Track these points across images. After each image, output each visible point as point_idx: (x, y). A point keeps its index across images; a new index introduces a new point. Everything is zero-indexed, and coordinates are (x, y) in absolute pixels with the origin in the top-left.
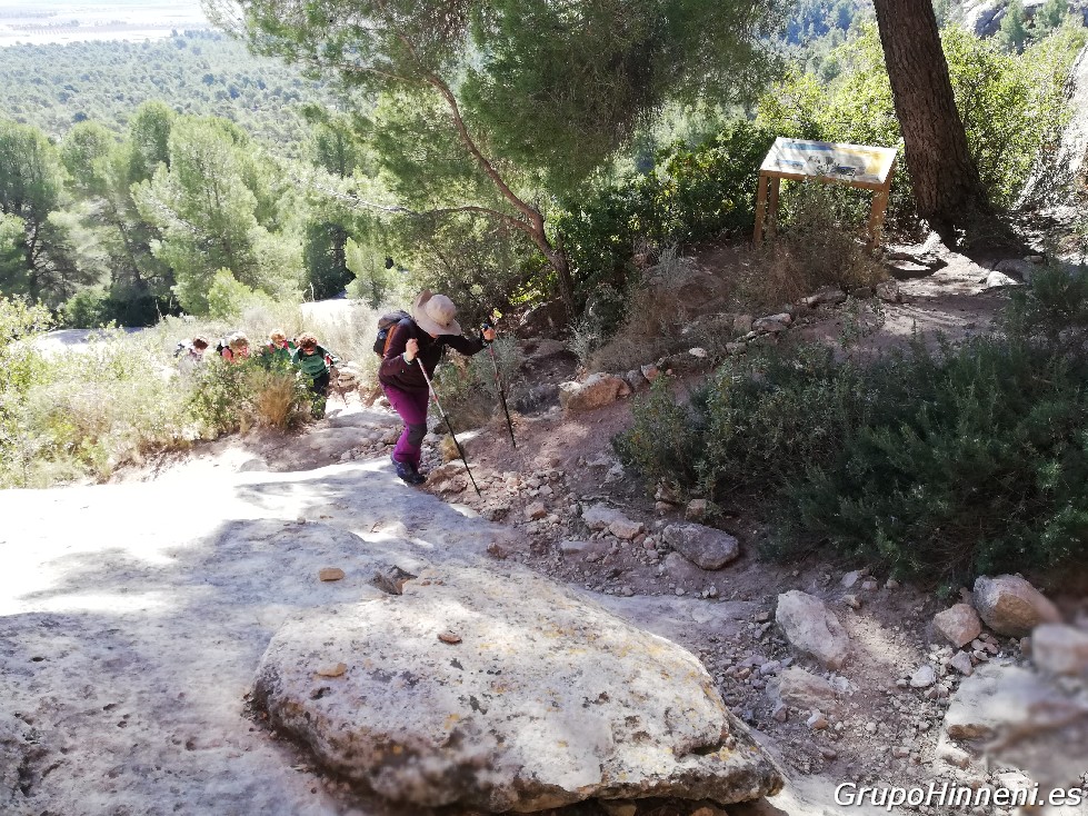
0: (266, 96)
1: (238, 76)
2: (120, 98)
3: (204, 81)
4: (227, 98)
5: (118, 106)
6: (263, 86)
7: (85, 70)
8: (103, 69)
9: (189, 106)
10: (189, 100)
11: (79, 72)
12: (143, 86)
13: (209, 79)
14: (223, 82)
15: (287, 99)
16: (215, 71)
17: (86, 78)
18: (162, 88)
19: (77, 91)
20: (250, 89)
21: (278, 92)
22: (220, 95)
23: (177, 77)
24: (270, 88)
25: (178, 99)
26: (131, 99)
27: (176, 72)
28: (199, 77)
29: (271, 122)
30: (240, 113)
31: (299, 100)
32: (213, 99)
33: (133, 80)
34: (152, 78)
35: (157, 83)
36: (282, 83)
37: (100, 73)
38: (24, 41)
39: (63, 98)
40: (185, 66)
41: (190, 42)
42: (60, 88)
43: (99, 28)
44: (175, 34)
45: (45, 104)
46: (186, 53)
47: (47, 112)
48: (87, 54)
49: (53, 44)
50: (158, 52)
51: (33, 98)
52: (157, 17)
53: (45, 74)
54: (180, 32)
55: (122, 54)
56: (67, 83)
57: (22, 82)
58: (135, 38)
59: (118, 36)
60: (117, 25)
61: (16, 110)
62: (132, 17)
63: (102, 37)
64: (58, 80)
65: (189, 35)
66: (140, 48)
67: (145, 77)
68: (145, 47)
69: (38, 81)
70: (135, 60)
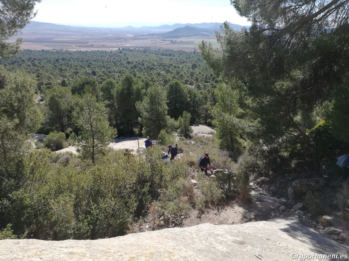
0: (144, 68)
1: (137, 62)
2: (104, 67)
3: (127, 63)
4: (134, 69)
5: (103, 69)
6: (143, 65)
7: (94, 59)
8: (99, 58)
9: (123, 70)
10: (123, 68)
12: (110, 64)
14: (132, 63)
15: (151, 69)
16: (130, 60)
17: (95, 61)
18: (115, 65)
19: (92, 64)
20: (140, 66)
21: (148, 67)
22: (132, 68)
23: (120, 62)
24: (146, 66)
25: (120, 68)
26: (107, 67)
27: (119, 60)
28: (125, 62)
29: (147, 76)
30: (137, 73)
31: (154, 70)
32: (129, 68)
33: (108, 62)
34: (113, 61)
35: (114, 63)
36: (149, 65)
37: (99, 60)
38: (79, 50)
39: (89, 66)
40: (122, 59)
41: (123, 52)
42: (87, 64)
43: (99, 47)
44: (119, 49)
45: (84, 68)
46: (122, 54)
47: (84, 70)
48: (95, 54)
49: (87, 51)
50: (114, 54)
51: (81, 66)
52: (115, 44)
53: (84, 59)
54: (121, 49)
55: (104, 54)
56: (90, 62)
57: (78, 61)
58: (108, 50)
59: (104, 49)
60: (103, 46)
61: (76, 69)
62: (108, 44)
63: (100, 49)
64: (87, 61)
65: (123, 49)
66: (109, 53)
67: (111, 61)
68: (111, 52)
69: (82, 61)
70: (108, 56)
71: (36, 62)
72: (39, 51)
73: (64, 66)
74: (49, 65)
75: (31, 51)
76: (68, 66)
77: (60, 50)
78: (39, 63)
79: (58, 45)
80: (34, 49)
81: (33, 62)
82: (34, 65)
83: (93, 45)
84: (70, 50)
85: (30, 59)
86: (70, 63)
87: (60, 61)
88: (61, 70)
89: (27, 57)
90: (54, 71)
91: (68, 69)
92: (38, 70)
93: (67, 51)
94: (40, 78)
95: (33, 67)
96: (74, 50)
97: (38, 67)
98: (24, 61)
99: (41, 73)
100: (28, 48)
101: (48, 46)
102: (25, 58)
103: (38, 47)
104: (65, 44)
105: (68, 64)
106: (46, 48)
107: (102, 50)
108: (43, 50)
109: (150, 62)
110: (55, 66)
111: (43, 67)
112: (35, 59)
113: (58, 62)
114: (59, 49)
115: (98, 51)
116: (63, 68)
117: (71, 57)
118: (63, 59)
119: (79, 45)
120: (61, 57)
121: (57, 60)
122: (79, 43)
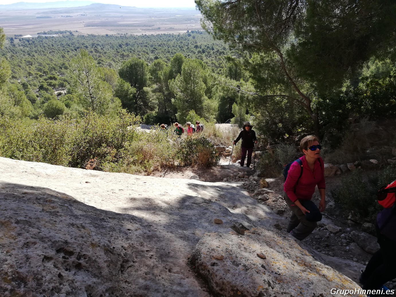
0: (214, 53)
1: (206, 46)
2: (169, 52)
3: (194, 47)
4: (201, 53)
5: (168, 55)
6: (213, 49)
7: (160, 43)
8: (165, 43)
9: (189, 55)
10: (189, 53)
11: (158, 43)
12: (176, 49)
13: (196, 47)
14: (201, 48)
15: (220, 53)
16: (199, 44)
17: (160, 45)
19: (156, 50)
20: (208, 50)
21: (218, 51)
22: (199, 52)
23: (187, 46)
24: (215, 50)
25: (186, 53)
26: (172, 53)
27: (187, 44)
28: (193, 46)
29: (214, 61)
30: (204, 58)
31: (224, 54)
32: (197, 53)
33: (173, 46)
34: (179, 46)
35: (180, 48)
36: (220, 49)
38: (144, 34)
39: (152, 52)
40: (190, 42)
41: (192, 35)
42: (152, 49)
43: (166, 30)
44: (188, 31)
45: (147, 53)
46: (191, 38)
47: (147, 56)
48: (161, 38)
49: (152, 35)
50: (182, 38)
51: (144, 51)
52: (184, 26)
53: (148, 44)
54: (190, 31)
55: (171, 38)
56: (154, 47)
57: (141, 46)
58: (176, 33)
59: (171, 32)
60: (171, 29)
61: (139, 55)
62: (176, 26)
63: (166, 33)
64: (152, 46)
65: (192, 32)
66: (177, 36)
67: (177, 46)
68: (179, 36)
69: (146, 46)
70: (175, 40)
71: (99, 48)
72: (103, 36)
73: (127, 51)
74: (112, 50)
75: (95, 37)
76: (131, 52)
77: (125, 34)
78: (102, 49)
79: (123, 29)
80: (97, 34)
81: (96, 48)
82: (97, 51)
83: (159, 28)
84: (135, 34)
85: (93, 44)
86: (133, 49)
87: (123, 47)
88: (123, 56)
89: (91, 42)
90: (115, 57)
91: (130, 55)
92: (100, 56)
93: (131, 35)
94: (101, 65)
95: (95, 53)
96: (139, 34)
97: (100, 53)
98: (87, 47)
99: (103, 59)
100: (92, 33)
101: (111, 30)
102: (88, 43)
103: (102, 32)
104: (130, 28)
105: (131, 49)
106: (110, 33)
107: (169, 33)
108: (107, 35)
109: (220, 46)
110: (117, 52)
111: (105, 53)
112: (98, 45)
113: (121, 48)
114: (123, 34)
115: (165, 35)
116: (125, 54)
117: (135, 42)
118: (127, 44)
119: (144, 28)
120: (125, 41)
121: (120, 46)
122: (145, 26)
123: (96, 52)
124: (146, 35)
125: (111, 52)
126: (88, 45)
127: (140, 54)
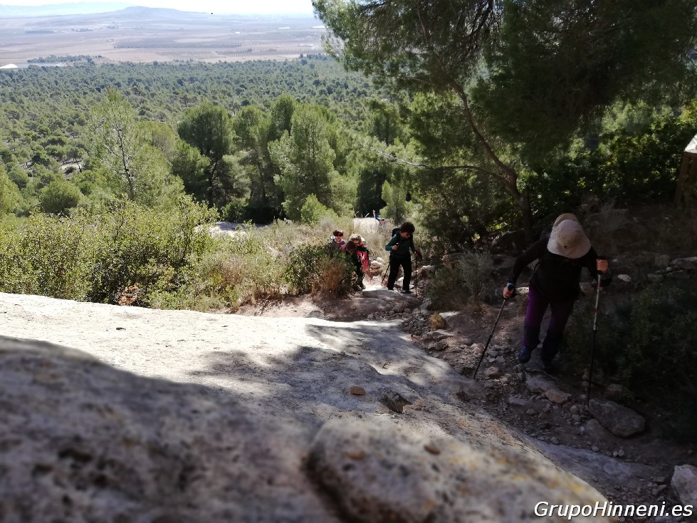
0: (348, 93)
1: (334, 81)
2: (268, 93)
3: (314, 84)
4: (326, 94)
5: (266, 97)
6: (346, 87)
7: (251, 77)
8: (261, 76)
9: (304, 97)
10: (305, 95)
11: (248, 77)
12: (280, 86)
13: (317, 83)
14: (324, 84)
15: (359, 94)
16: (321, 78)
17: (251, 81)
18: (291, 87)
19: (246, 89)
20: (339, 89)
21: (355, 91)
22: (322, 92)
23: (300, 81)
24: (351, 88)
25: (299, 94)
26: (273, 93)
27: (300, 78)
28: (312, 82)
29: (348, 109)
30: (332, 103)
31: (366, 96)
32: (317, 94)
33: (276, 82)
34: (286, 81)
35: (288, 84)
36: (358, 86)
37: (259, 78)
38: (223, 60)
39: (238, 92)
40: (304, 75)
41: (309, 61)
42: (238, 87)
43: (262, 53)
44: (302, 56)
45: (229, 95)
46: (307, 67)
47: (229, 99)
48: (254, 68)
49: (237, 62)
50: (291, 67)
51: (224, 92)
52: (293, 47)
53: (231, 79)
54: (305, 55)
55: (272, 68)
56: (241, 84)
57: (219, 83)
58: (280, 58)
59: (271, 58)
60: (272, 51)
61: (214, 98)
62: (280, 47)
63: (263, 58)
64: (237, 82)
65: (310, 57)
66: (282, 65)
67: (282, 81)
68: (285, 64)
69: (228, 83)
70: (278, 71)
71: (142, 87)
72: (148, 65)
73: (192, 92)
74: (165, 90)
75: (133, 66)
76: (199, 93)
77: (187, 62)
78: (146, 88)
79: (184, 53)
80: (138, 62)
81: (135, 86)
82: (137, 91)
83: (250, 50)
84: (207, 61)
85: (130, 80)
86: (203, 87)
87: (186, 83)
88: (185, 100)
89: (127, 75)
90: (172, 102)
91: (199, 98)
92: (143, 102)
93: (200, 62)
94: (145, 116)
95: (135, 96)
96: (214, 61)
97: (144, 95)
98: (119, 85)
99: (148, 106)
100: (128, 60)
101: (164, 54)
102: (123, 78)
103: (147, 57)
104: (200, 50)
105: (199, 88)
106: (161, 59)
107: (267, 59)
108: (156, 63)
109: (359, 81)
110: (174, 93)
111: (153, 95)
112: (139, 81)
113: (182, 85)
114: (185, 60)
115: (260, 61)
116: (189, 96)
117: (207, 75)
118: (192, 80)
119: (224, 50)
120: (188, 75)
121: (180, 82)
122: (226, 47)
123: (136, 94)
124: (225, 62)
125: (164, 94)
126: (121, 81)
127: (217, 96)
